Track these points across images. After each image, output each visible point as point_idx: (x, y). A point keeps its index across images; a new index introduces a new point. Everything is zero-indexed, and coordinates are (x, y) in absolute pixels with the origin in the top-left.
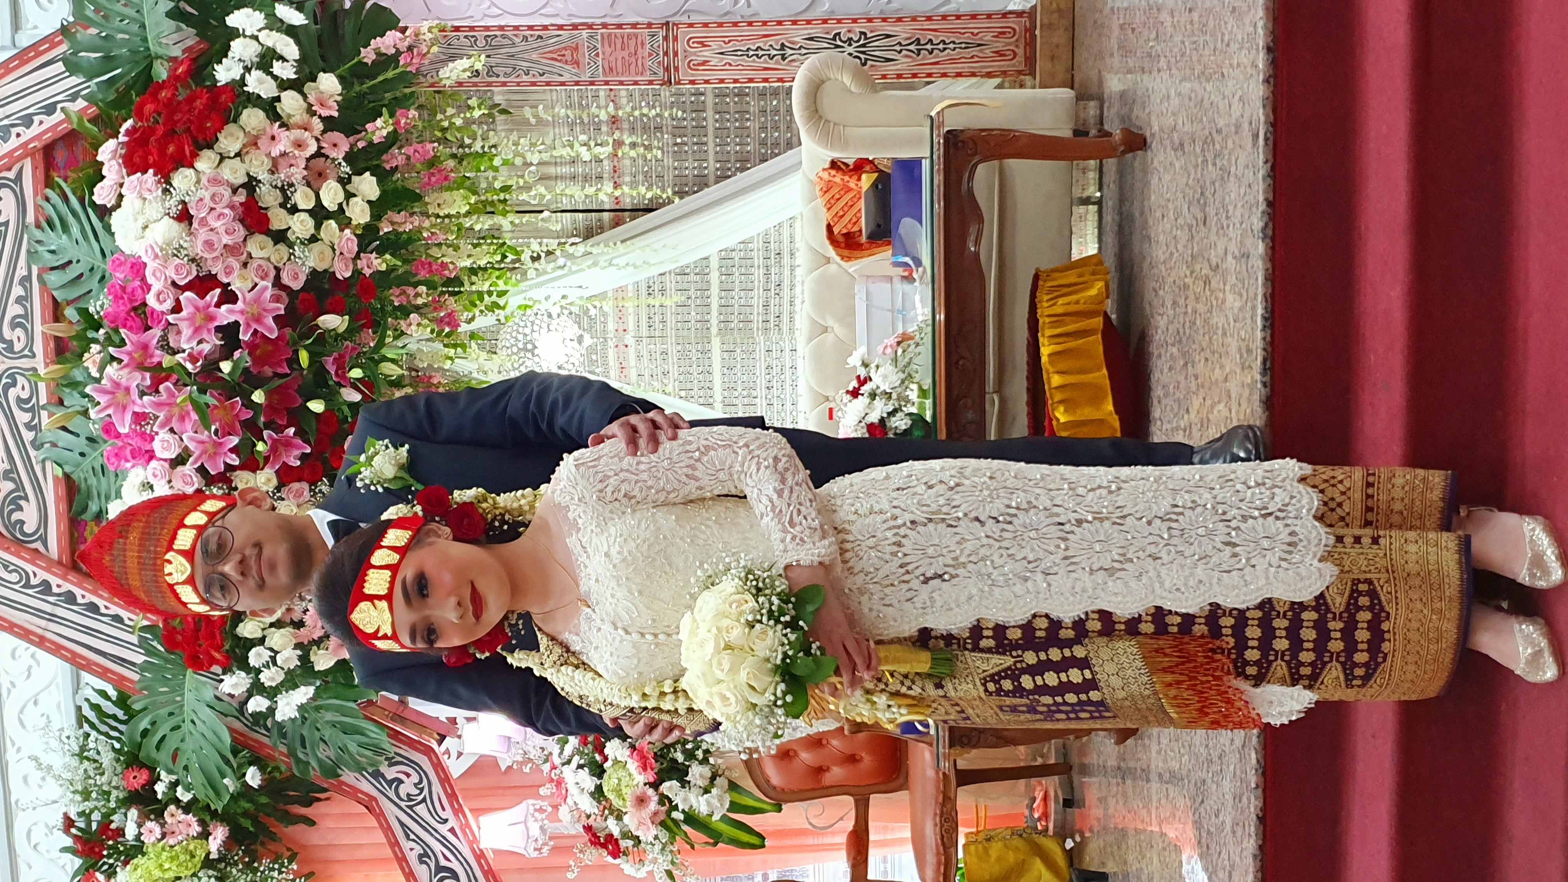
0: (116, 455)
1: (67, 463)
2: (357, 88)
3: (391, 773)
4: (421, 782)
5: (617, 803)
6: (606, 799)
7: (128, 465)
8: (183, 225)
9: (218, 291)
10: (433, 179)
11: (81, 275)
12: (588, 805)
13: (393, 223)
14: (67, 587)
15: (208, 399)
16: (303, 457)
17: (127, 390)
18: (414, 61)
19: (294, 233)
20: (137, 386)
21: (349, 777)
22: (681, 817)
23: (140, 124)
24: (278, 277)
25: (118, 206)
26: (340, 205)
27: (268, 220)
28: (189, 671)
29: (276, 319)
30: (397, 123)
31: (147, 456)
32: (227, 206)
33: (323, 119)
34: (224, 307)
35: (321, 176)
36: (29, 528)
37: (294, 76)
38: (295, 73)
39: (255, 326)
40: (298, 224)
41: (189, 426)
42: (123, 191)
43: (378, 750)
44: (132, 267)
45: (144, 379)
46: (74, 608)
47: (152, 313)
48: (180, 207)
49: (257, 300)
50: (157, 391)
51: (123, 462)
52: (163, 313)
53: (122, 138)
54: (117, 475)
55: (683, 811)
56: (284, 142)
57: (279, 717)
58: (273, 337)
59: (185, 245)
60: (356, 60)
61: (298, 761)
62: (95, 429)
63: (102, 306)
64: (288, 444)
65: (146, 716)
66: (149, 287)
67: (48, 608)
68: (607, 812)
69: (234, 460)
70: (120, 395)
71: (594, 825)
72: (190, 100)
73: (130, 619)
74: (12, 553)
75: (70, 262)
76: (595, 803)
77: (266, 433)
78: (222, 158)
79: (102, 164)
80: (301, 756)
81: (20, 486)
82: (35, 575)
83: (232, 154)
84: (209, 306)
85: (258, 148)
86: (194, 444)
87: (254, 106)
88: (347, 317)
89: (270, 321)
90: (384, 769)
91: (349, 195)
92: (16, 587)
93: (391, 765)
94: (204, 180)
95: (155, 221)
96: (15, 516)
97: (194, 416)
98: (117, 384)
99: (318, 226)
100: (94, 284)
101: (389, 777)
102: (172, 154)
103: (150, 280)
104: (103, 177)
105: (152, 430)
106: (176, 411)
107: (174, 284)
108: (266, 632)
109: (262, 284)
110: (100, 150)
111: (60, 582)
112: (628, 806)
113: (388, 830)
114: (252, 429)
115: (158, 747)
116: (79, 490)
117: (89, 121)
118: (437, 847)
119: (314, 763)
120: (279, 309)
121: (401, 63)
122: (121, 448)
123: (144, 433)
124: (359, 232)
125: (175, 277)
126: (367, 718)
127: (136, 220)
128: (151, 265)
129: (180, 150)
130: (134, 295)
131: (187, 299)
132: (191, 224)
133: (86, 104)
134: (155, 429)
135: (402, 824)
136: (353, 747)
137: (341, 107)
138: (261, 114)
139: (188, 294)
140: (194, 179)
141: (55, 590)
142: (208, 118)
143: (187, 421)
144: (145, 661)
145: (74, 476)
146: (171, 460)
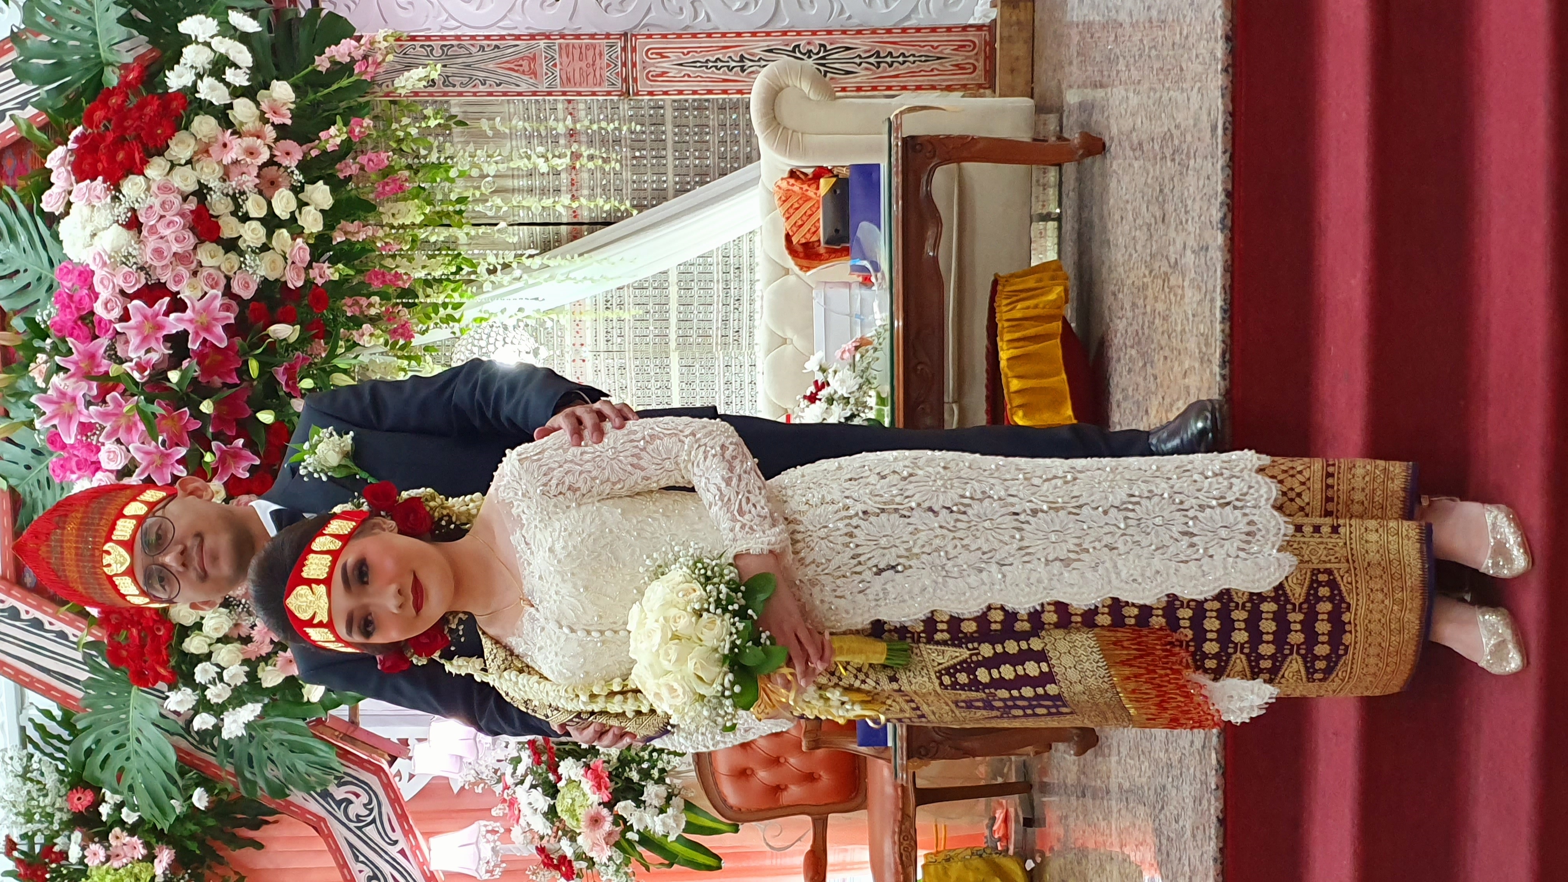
0: (62, 466)
1: (12, 476)
2: (311, 96)
3: (340, 793)
4: (370, 802)
5: (570, 823)
6: (561, 820)
7: (74, 477)
8: (132, 233)
9: (167, 299)
10: (387, 188)
11: (29, 285)
12: (541, 826)
13: (346, 233)
14: (11, 602)
15: (157, 409)
16: (252, 469)
17: (74, 399)
18: (369, 69)
19: (245, 241)
20: (84, 395)
21: (297, 796)
22: (636, 837)
23: (90, 131)
24: (228, 286)
25: (67, 213)
26: (292, 213)
27: (219, 228)
28: (135, 687)
29: (226, 328)
30: (351, 132)
31: (93, 467)
32: (177, 214)
33: (278, 127)
34: (173, 316)
35: (274, 184)
37: (247, 84)
38: (248, 80)
39: (204, 335)
40: (249, 232)
41: (136, 437)
42: (72, 199)
43: (327, 768)
44: (80, 275)
45: (90, 388)
46: (18, 624)
47: (100, 322)
48: (129, 215)
49: (206, 309)
50: (104, 402)
51: (68, 473)
52: (111, 322)
53: (71, 145)
54: (62, 489)
55: (638, 832)
56: (236, 150)
57: (225, 735)
58: (223, 345)
59: (134, 253)
60: (310, 68)
61: (245, 780)
62: (40, 440)
63: (49, 315)
64: (237, 456)
65: (91, 734)
66: (97, 296)
68: (560, 833)
69: (181, 471)
70: (66, 406)
71: (547, 846)
72: (141, 107)
73: (74, 635)
75: (17, 272)
76: (548, 824)
77: (214, 444)
78: (173, 166)
79: (51, 171)
80: (248, 775)
83: (183, 162)
84: (157, 315)
85: (210, 156)
86: (142, 455)
87: (206, 113)
88: (298, 327)
89: (219, 330)
90: (332, 789)
91: (302, 204)
93: (339, 785)
94: (154, 188)
95: (104, 229)
97: (141, 427)
98: (63, 394)
99: (270, 235)
100: (41, 294)
101: (338, 798)
102: (122, 162)
103: (98, 288)
104: (52, 184)
105: (98, 441)
106: (123, 421)
107: (122, 292)
108: (212, 648)
109: (212, 292)
110: (49, 157)
111: (4, 597)
112: (582, 827)
113: (335, 851)
114: (201, 441)
115: (102, 766)
116: (24, 503)
117: (39, 129)
118: (387, 869)
119: (261, 783)
120: (228, 318)
121: (356, 72)
122: (66, 460)
123: (90, 444)
124: (311, 241)
125: (123, 285)
126: (315, 736)
127: (84, 228)
128: (99, 273)
129: (130, 157)
130: (81, 304)
131: (136, 308)
132: (140, 232)
133: (36, 111)
134: (101, 439)
135: (351, 846)
136: (301, 766)
137: (294, 116)
138: (212, 121)
139: (137, 302)
140: (144, 186)
142: (160, 125)
143: (134, 431)
144: (90, 678)
145: (19, 490)
146: (118, 471)
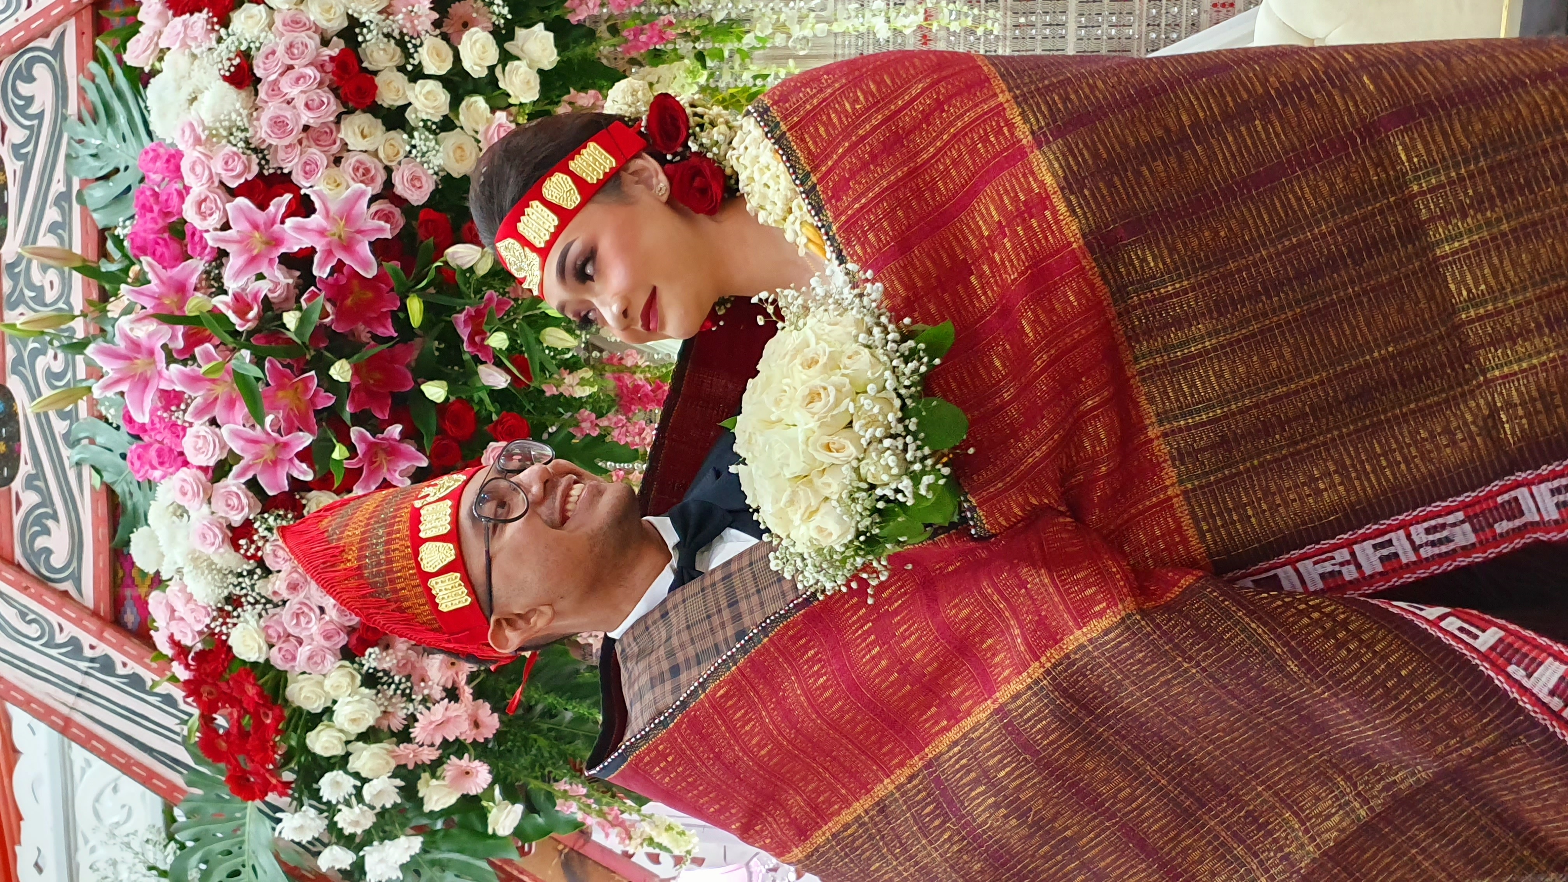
1: (106, 468)
8: (243, 94)
9: (288, 197)
11: (129, 188)
14: (103, 649)
17: (151, 353)
19: (416, 111)
20: (164, 347)
24: (388, 184)
25: (159, 67)
26: (492, 69)
27: (375, 87)
29: (380, 248)
31: (177, 461)
32: (312, 64)
34: (290, 221)
35: (467, 26)
36: (58, 561)
39: (340, 255)
40: (422, 98)
42: (166, 44)
44: (168, 161)
45: (173, 337)
46: (114, 681)
47: (193, 234)
48: (238, 62)
49: (348, 215)
50: (194, 358)
51: (149, 469)
52: (206, 232)
58: (370, 275)
59: (242, 123)
64: (391, 451)
66: (187, 192)
67: (78, 678)
69: (304, 473)
70: (139, 362)
74: (31, 596)
75: (116, 170)
77: (355, 432)
81: (47, 500)
82: (61, 630)
84: (272, 221)
86: (243, 445)
89: (364, 249)
91: (506, 57)
92: (36, 644)
94: (278, 23)
95: (206, 88)
96: (41, 542)
97: (242, 401)
98: (135, 345)
99: (455, 103)
103: (189, 179)
105: (184, 420)
106: (221, 391)
107: (222, 185)
108: (350, 748)
111: (94, 641)
114: (332, 424)
120: (381, 230)
123: (173, 424)
124: (520, 118)
125: (223, 173)
128: (191, 155)
130: (167, 205)
131: (240, 209)
132: (256, 94)
134: (188, 417)
139: (242, 201)
140: (264, 20)
141: (88, 653)
146: (209, 468)
